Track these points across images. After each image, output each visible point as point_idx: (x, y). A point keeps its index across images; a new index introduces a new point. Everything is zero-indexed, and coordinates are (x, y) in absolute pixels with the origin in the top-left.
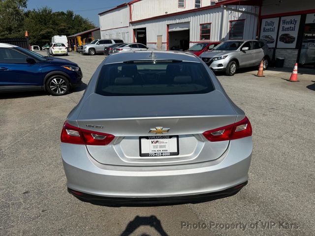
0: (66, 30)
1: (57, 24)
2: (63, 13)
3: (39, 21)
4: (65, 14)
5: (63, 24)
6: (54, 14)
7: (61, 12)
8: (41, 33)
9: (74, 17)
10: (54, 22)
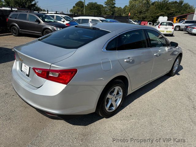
0: (174, 14)
1: (169, 10)
2: (176, 2)
3: (159, 7)
4: (177, 3)
5: (173, 9)
6: (169, 3)
7: (175, 2)
8: (157, 15)
9: (183, 4)
10: (168, 8)
